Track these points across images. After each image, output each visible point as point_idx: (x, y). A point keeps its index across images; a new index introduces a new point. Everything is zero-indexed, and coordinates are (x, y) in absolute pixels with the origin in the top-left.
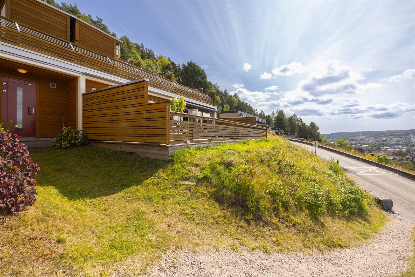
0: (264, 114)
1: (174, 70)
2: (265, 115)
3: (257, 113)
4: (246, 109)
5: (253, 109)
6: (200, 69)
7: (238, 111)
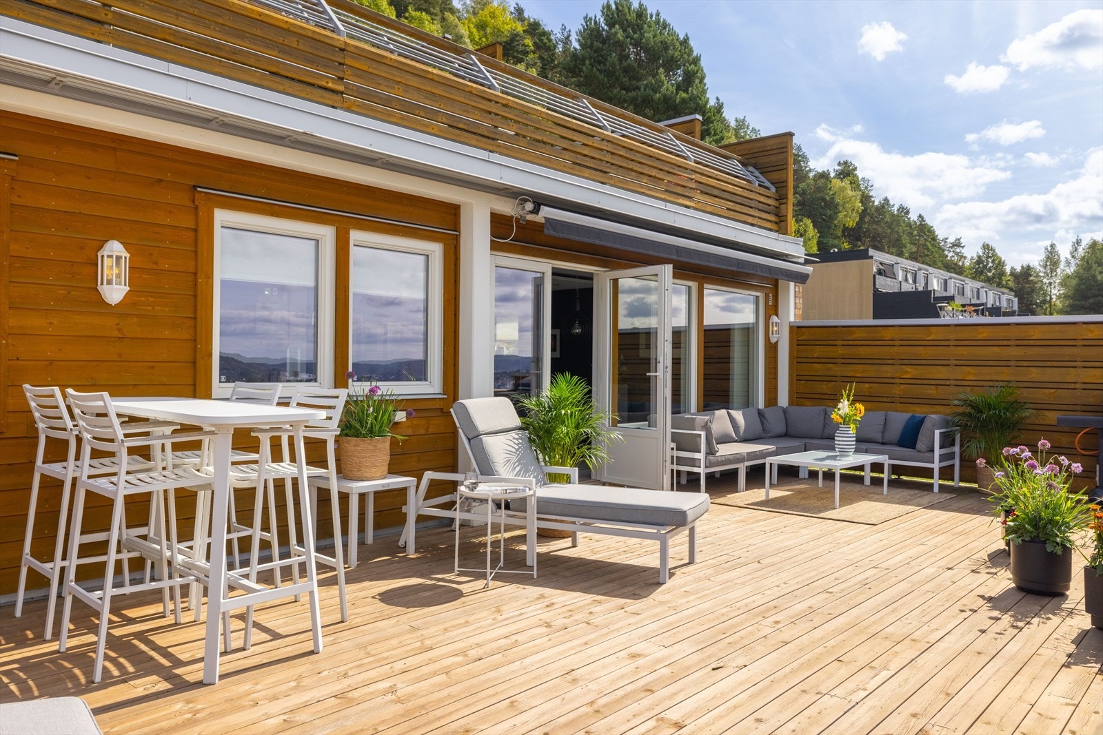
0: (1000, 264)
1: (541, 58)
2: (1008, 270)
3: (962, 257)
4: (905, 239)
5: (940, 237)
6: (672, 34)
7: (871, 252)
